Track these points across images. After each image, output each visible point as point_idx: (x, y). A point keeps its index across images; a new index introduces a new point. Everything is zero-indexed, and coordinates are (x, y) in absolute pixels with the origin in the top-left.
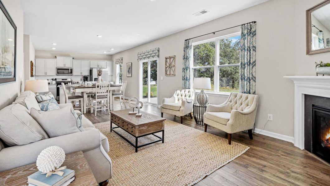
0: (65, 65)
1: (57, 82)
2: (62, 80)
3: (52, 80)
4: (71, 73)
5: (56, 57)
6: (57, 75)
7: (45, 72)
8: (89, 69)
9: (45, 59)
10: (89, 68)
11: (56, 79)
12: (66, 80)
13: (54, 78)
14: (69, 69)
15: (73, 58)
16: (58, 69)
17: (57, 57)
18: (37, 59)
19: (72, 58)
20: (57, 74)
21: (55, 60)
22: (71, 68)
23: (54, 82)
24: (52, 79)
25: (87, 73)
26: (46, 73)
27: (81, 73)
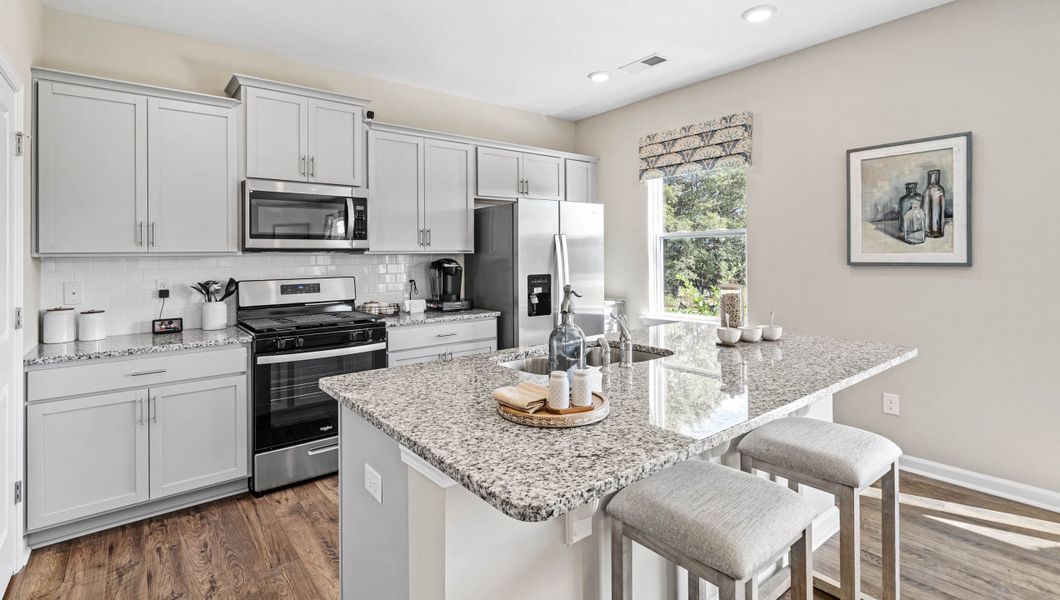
0: (307, 163)
1: (239, 309)
2: (285, 290)
3: (198, 297)
4: (355, 237)
5: (233, 91)
6: (246, 250)
7: (142, 218)
8: (472, 206)
9: (141, 100)
10: (472, 197)
11: (232, 288)
12: (316, 288)
13: (220, 274)
14: (342, 200)
15: (370, 115)
16: (255, 195)
17: (250, 93)
18: (58, 87)
19: (359, 113)
20: (251, 243)
21: (233, 111)
22: (358, 194)
23: (219, 313)
24: (205, 288)
25: (455, 242)
26: (145, 233)
27: (424, 236)
